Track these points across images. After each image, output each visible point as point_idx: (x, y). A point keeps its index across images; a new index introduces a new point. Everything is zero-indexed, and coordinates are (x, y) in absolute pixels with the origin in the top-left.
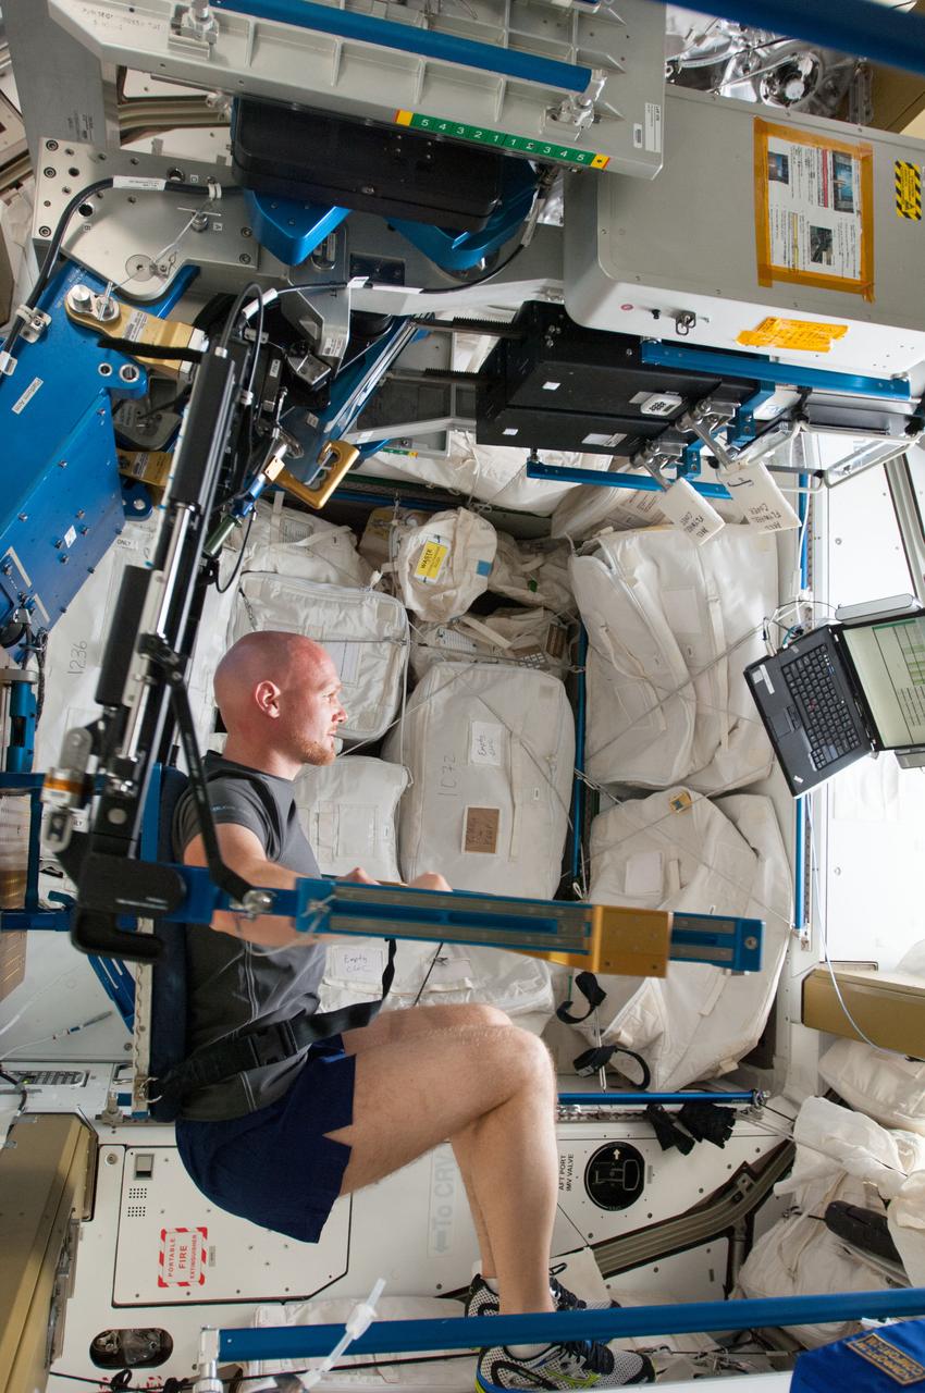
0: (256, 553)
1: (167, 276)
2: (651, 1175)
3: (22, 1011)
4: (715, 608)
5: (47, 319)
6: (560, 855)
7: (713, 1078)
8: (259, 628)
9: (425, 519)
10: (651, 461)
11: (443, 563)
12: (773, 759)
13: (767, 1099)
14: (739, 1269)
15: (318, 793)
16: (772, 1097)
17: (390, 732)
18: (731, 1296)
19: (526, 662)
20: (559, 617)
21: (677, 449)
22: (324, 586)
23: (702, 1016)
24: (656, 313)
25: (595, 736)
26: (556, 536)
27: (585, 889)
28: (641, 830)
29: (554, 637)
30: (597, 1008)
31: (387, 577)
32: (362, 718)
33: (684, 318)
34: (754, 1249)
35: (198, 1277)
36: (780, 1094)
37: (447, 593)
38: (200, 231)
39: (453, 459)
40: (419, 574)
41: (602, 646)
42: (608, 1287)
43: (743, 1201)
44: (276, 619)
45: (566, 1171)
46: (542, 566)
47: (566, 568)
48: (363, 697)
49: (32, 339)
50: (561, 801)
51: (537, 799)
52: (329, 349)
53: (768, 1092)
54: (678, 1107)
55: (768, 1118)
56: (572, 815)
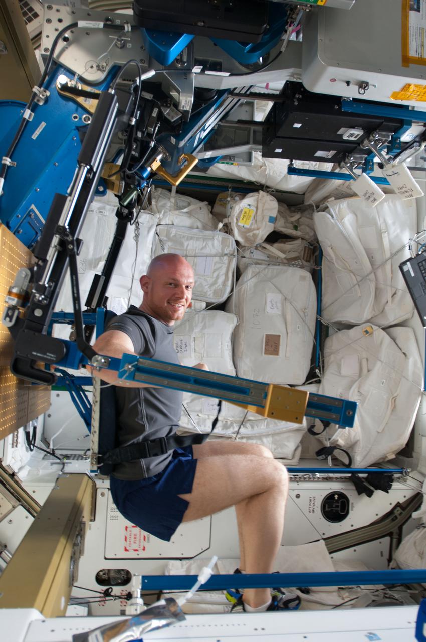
0: (163, 215)
1: (104, 71)
2: (353, 507)
3: (63, 428)
4: (385, 236)
5: (48, 93)
6: (309, 356)
7: (383, 462)
8: (166, 252)
9: (243, 197)
10: (349, 165)
11: (252, 218)
12: (414, 309)
13: (409, 472)
14: (395, 552)
15: (195, 328)
16: (412, 471)
17: (229, 298)
18: (391, 564)
19: (293, 265)
20: (309, 243)
21: (362, 158)
22: (196, 230)
23: (378, 433)
24: (348, 83)
25: (326, 299)
26: (307, 203)
27: (322, 372)
28: (349, 344)
29: (306, 252)
30: (327, 429)
31: (226, 225)
32: (215, 292)
33: (363, 85)
34: (403, 542)
35: (142, 548)
36: (416, 470)
37: (254, 232)
38: (121, 48)
39: (255, 166)
40: (241, 223)
41: (330, 256)
42: (332, 558)
43: (397, 520)
44: (173, 247)
45: (312, 504)
46: (300, 218)
47: (311, 219)
48: (215, 283)
49: (41, 104)
50: (310, 331)
51: (298, 330)
52: (184, 106)
53: (410, 469)
54: (365, 475)
55: (410, 482)
56: (315, 337)
